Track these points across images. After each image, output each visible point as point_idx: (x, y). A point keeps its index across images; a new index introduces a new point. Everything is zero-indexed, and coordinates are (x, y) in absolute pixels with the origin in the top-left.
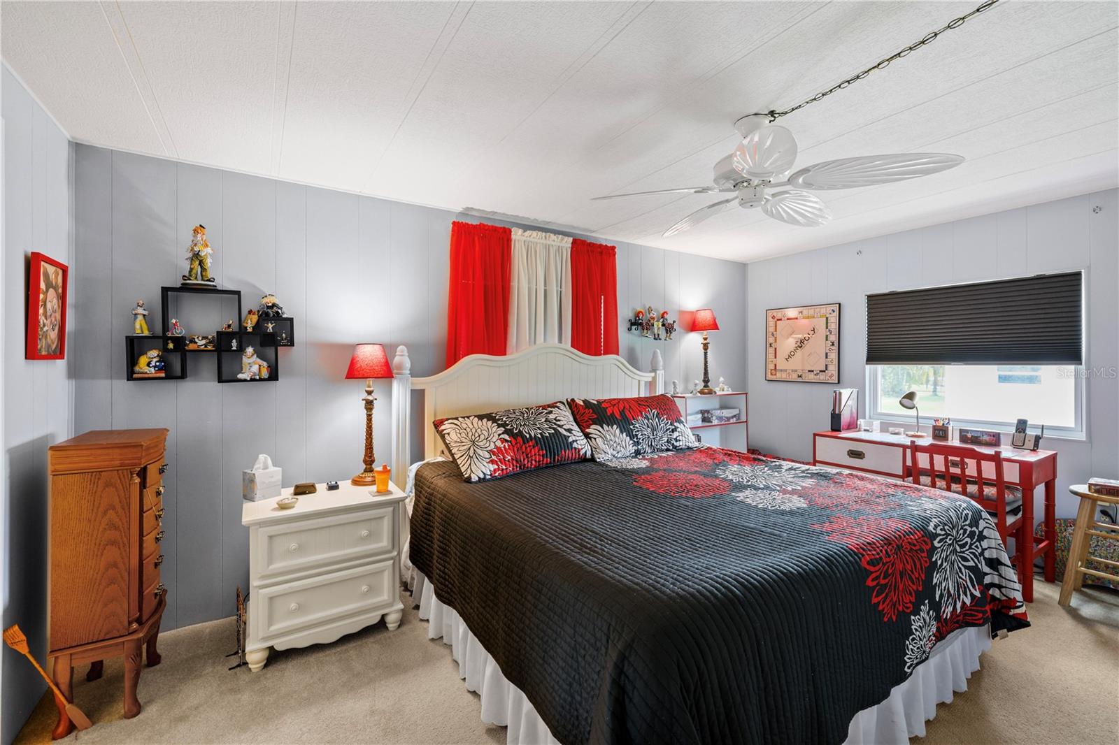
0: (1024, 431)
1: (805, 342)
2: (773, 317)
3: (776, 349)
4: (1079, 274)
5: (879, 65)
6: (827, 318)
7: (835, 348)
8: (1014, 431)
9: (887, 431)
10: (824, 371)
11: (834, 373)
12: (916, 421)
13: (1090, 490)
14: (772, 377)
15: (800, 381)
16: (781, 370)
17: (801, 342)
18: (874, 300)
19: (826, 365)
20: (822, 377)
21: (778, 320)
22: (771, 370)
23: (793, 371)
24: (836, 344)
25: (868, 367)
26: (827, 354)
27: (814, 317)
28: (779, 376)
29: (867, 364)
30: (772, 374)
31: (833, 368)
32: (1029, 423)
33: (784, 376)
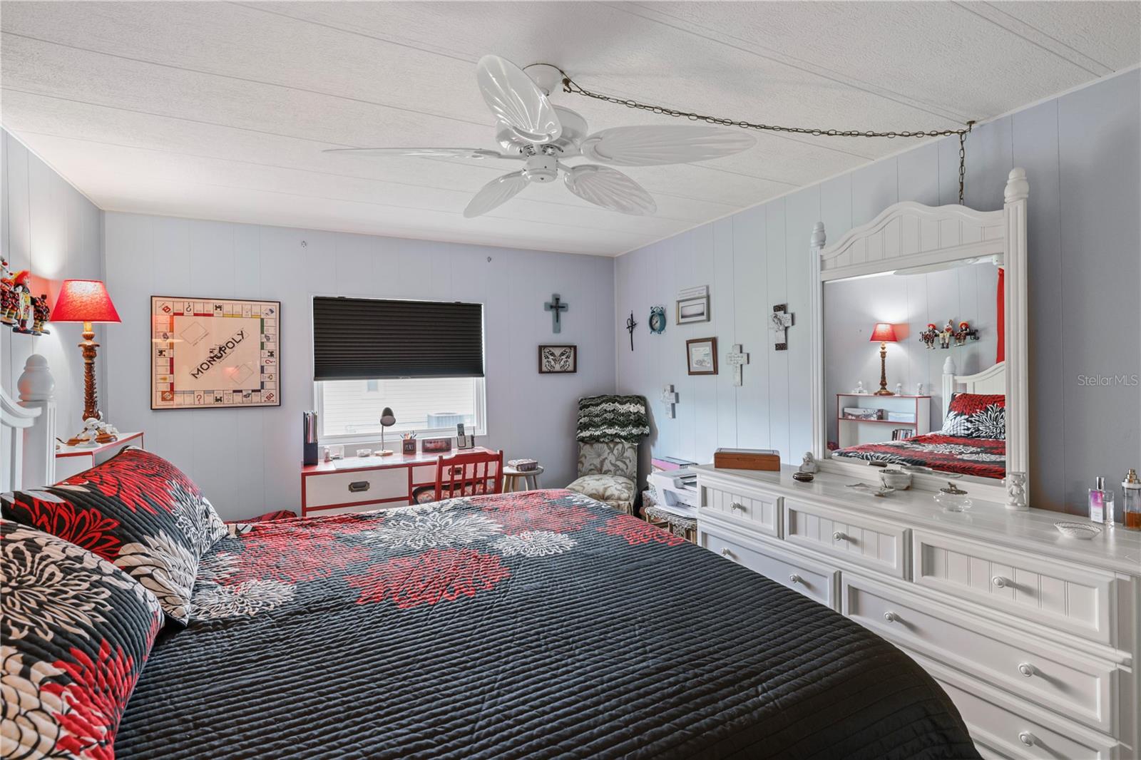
0: (463, 433)
1: (228, 350)
2: (166, 309)
3: (172, 359)
4: (479, 306)
5: (691, 115)
6: (262, 320)
7: (275, 359)
8: (457, 435)
9: (355, 455)
10: (259, 391)
11: (273, 392)
12: (381, 439)
13: (518, 470)
14: (164, 403)
15: (219, 405)
16: (184, 392)
17: (220, 349)
18: (324, 307)
19: (262, 383)
20: (256, 399)
21: (175, 314)
22: (163, 393)
23: (205, 392)
24: (276, 354)
25: (315, 383)
26: (262, 368)
27: (241, 316)
28: (179, 401)
29: (315, 380)
30: (164, 399)
31: (271, 386)
32: (465, 426)
33: (188, 401)
